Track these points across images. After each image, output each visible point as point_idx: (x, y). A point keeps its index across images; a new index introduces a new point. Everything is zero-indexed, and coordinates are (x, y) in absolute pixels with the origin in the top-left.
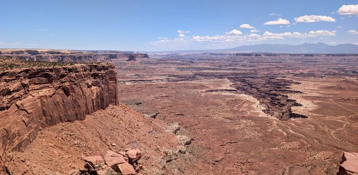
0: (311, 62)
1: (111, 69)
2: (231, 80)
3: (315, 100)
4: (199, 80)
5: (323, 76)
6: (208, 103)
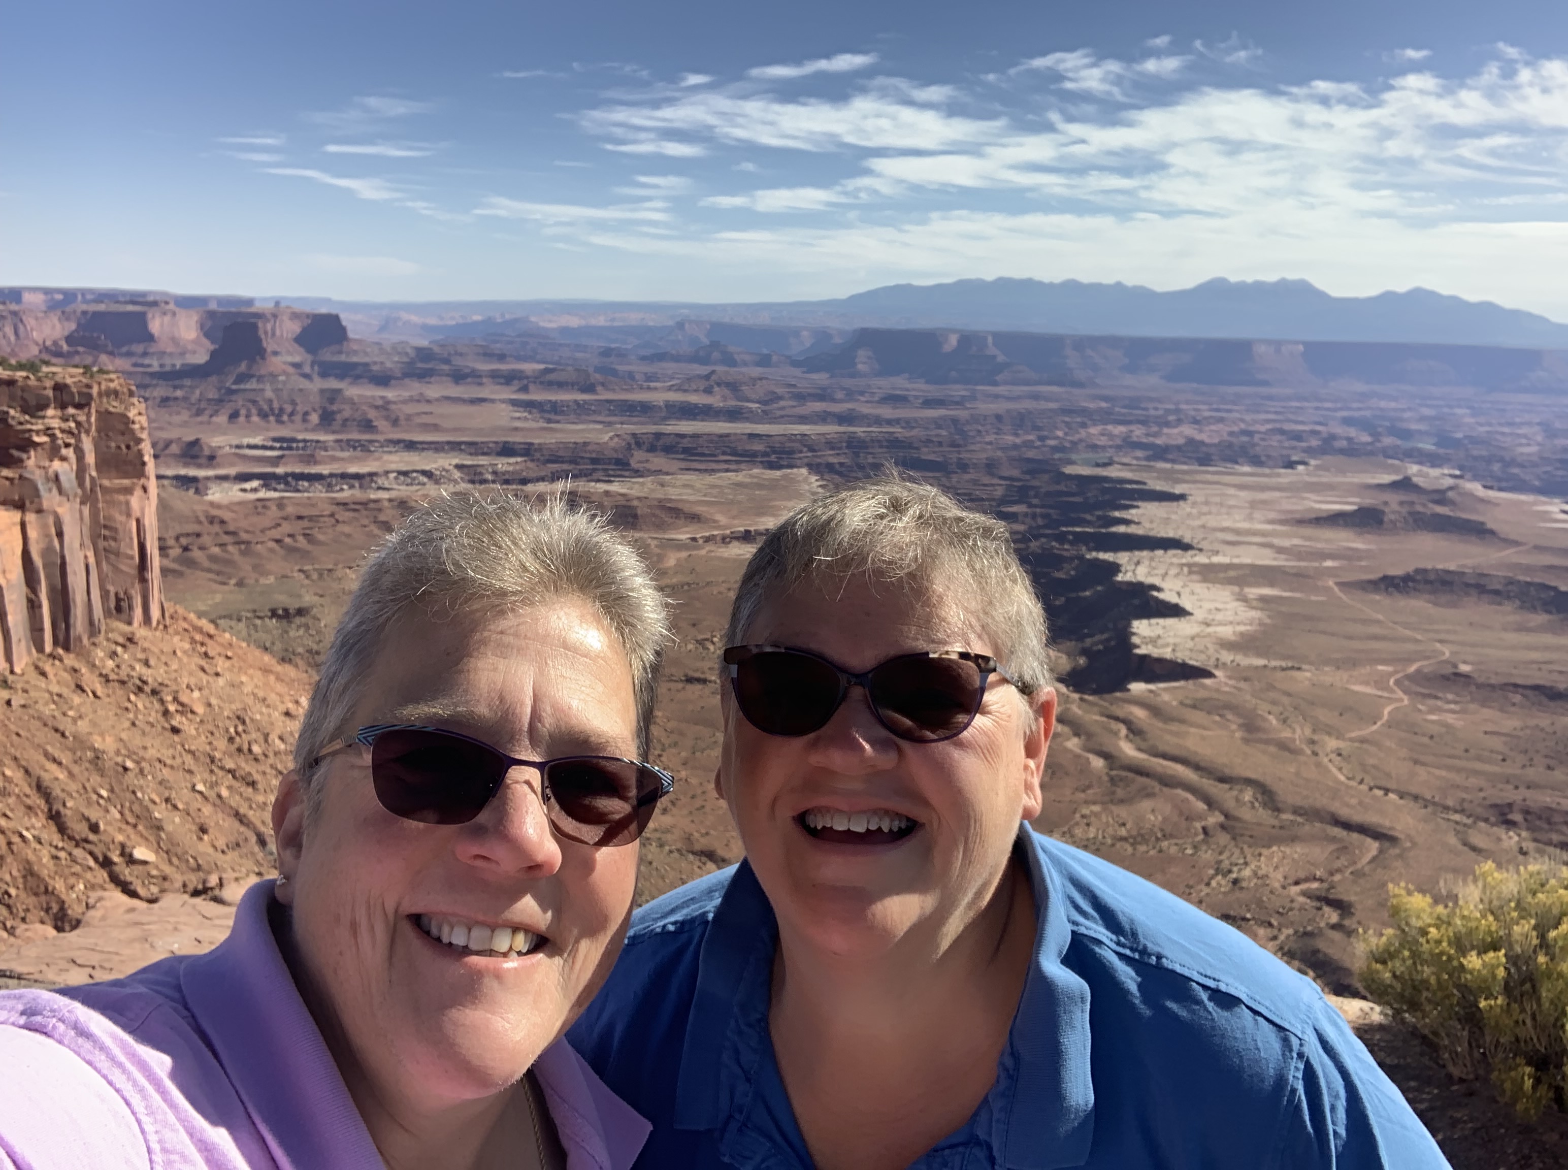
1: (115, 406)
2: (826, 477)
3: (1250, 585)
4: (649, 479)
5: (1294, 458)
6: (698, 605)
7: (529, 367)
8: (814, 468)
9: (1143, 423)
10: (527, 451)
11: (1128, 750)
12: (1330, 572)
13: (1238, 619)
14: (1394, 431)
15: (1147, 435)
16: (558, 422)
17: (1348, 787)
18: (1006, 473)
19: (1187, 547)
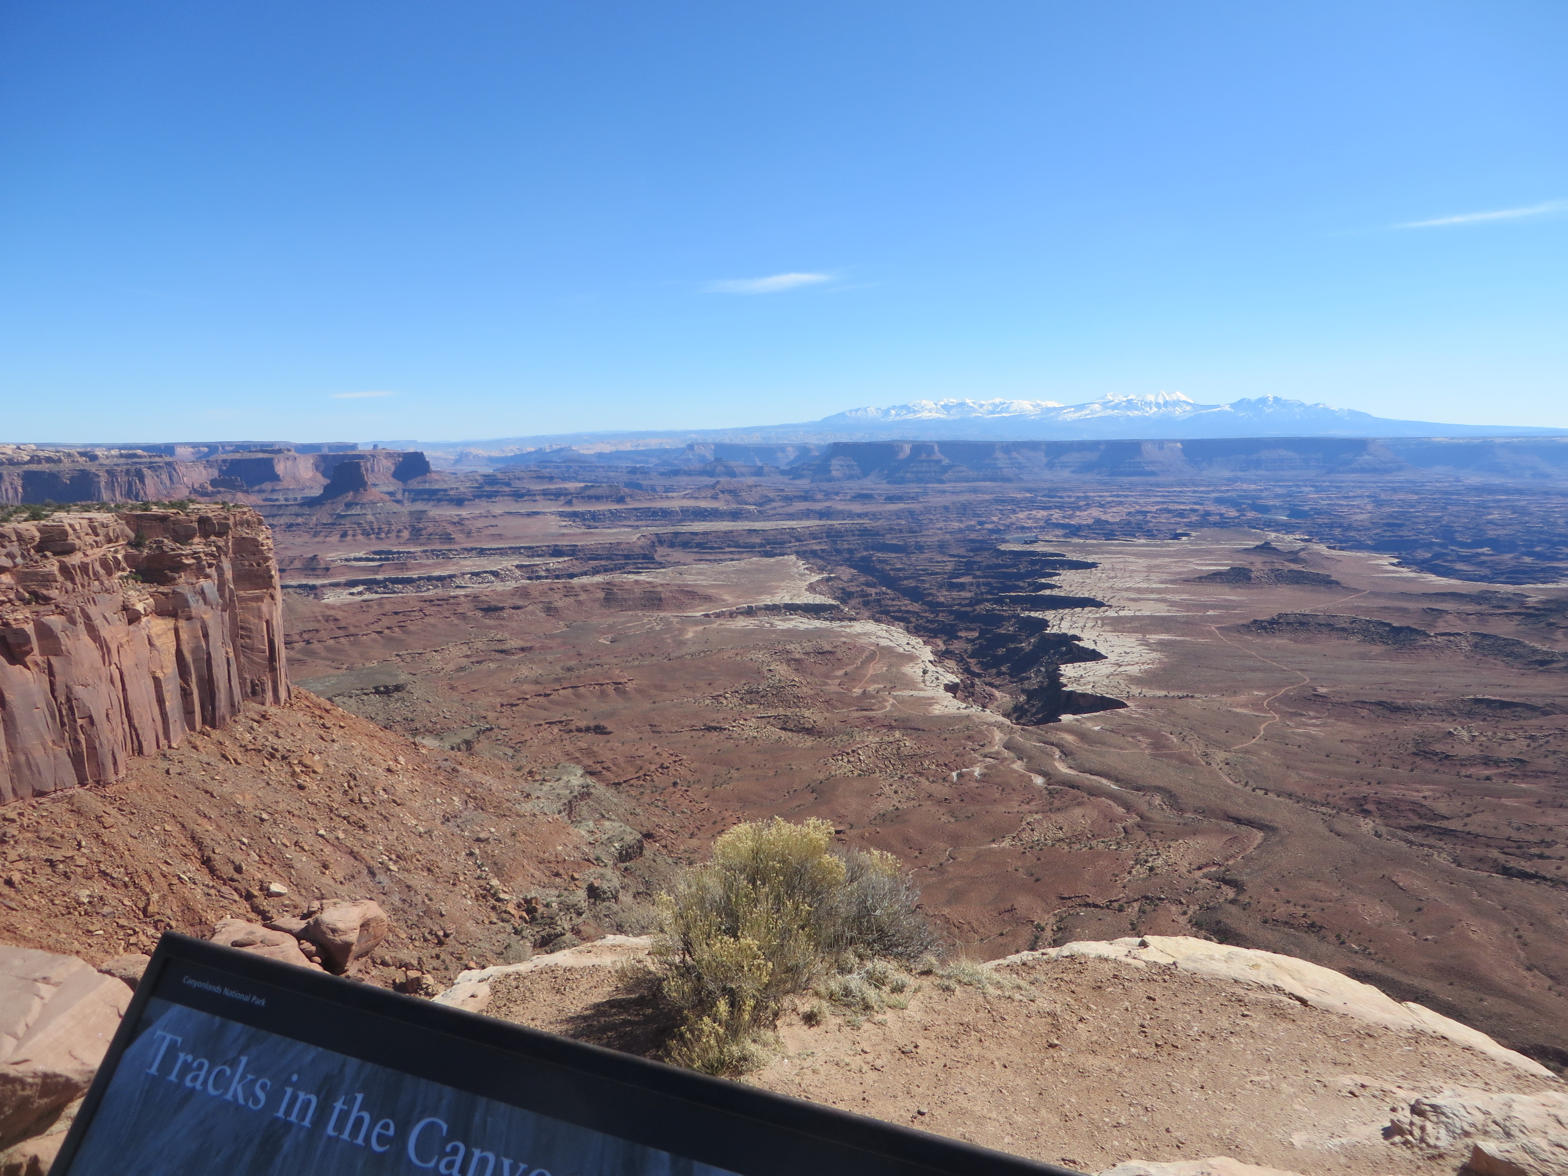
0: (1135, 474)
1: (245, 532)
2: (811, 561)
3: (1151, 634)
4: (670, 569)
5: (1179, 531)
6: (713, 668)
7: (572, 486)
8: (801, 554)
9: (1060, 508)
10: (573, 552)
11: (1062, 768)
12: (1213, 620)
13: (1143, 660)
14: (1255, 507)
15: (1064, 517)
16: (596, 528)
17: (1235, 789)
18: (955, 552)
19: (1099, 605)
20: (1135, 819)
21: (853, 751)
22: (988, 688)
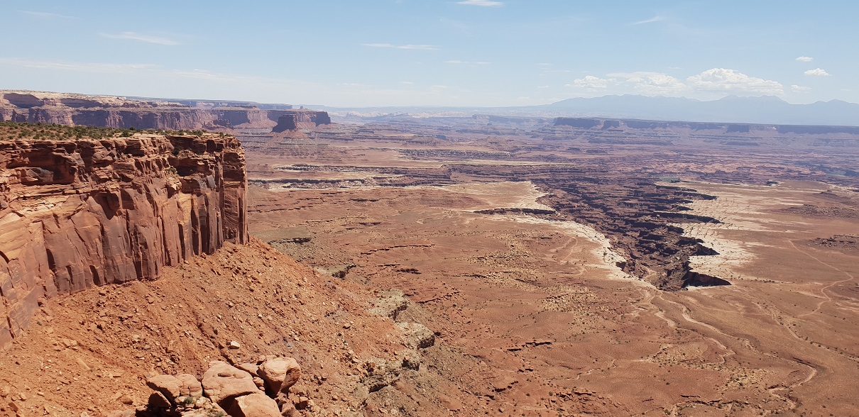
0: (743, 144)
1: (231, 150)
2: (540, 185)
3: (748, 242)
4: (458, 185)
5: (770, 181)
6: (479, 242)
7: (407, 135)
8: (534, 181)
9: (695, 162)
10: (405, 172)
11: (687, 318)
12: (789, 236)
13: (742, 257)
14: (822, 168)
15: (697, 168)
16: (419, 159)
17: (799, 341)
18: (628, 185)
19: (717, 222)
20: (730, 353)
21: (559, 297)
22: (643, 267)
